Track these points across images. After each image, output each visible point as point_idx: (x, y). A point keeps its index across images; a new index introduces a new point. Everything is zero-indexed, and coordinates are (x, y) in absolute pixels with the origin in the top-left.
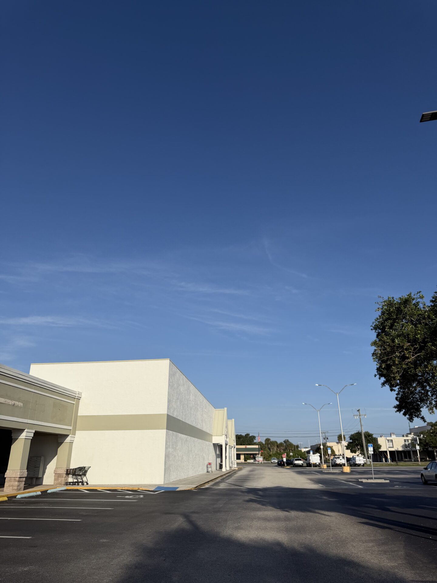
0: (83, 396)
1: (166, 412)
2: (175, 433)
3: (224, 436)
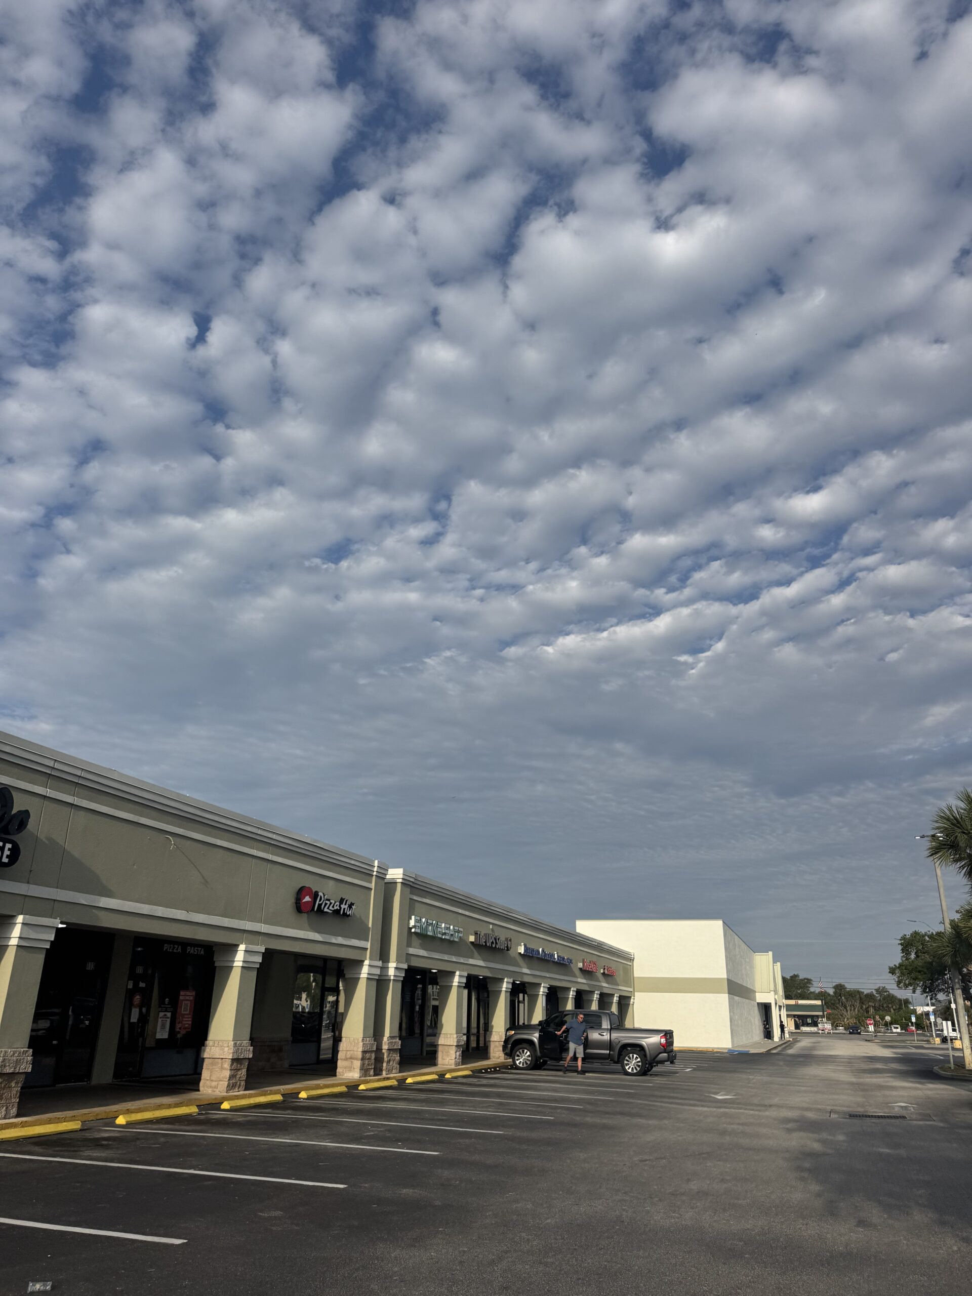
0: (635, 955)
1: (726, 977)
2: (732, 996)
3: (772, 993)
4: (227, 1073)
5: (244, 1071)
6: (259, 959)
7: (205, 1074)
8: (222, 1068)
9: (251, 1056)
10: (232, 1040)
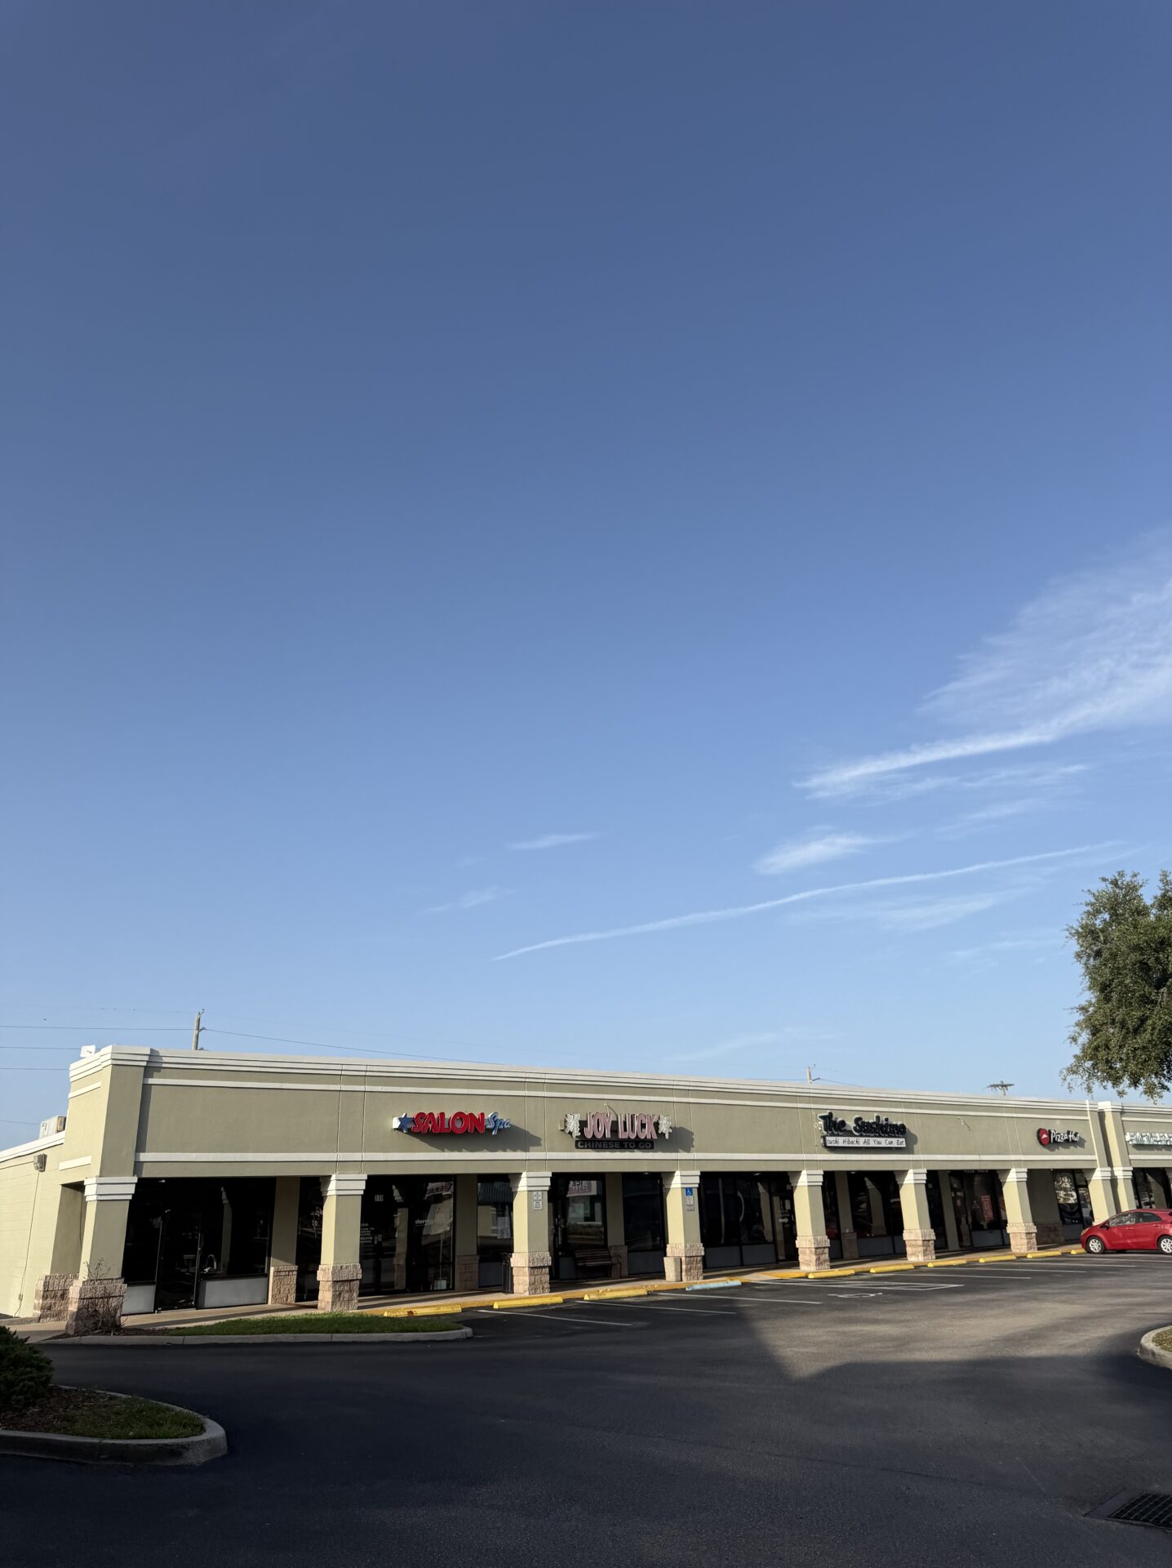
4: (1025, 1241)
5: (1034, 1240)
6: (1025, 1175)
7: (1013, 1242)
8: (1022, 1238)
9: (1036, 1231)
10: (1022, 1221)
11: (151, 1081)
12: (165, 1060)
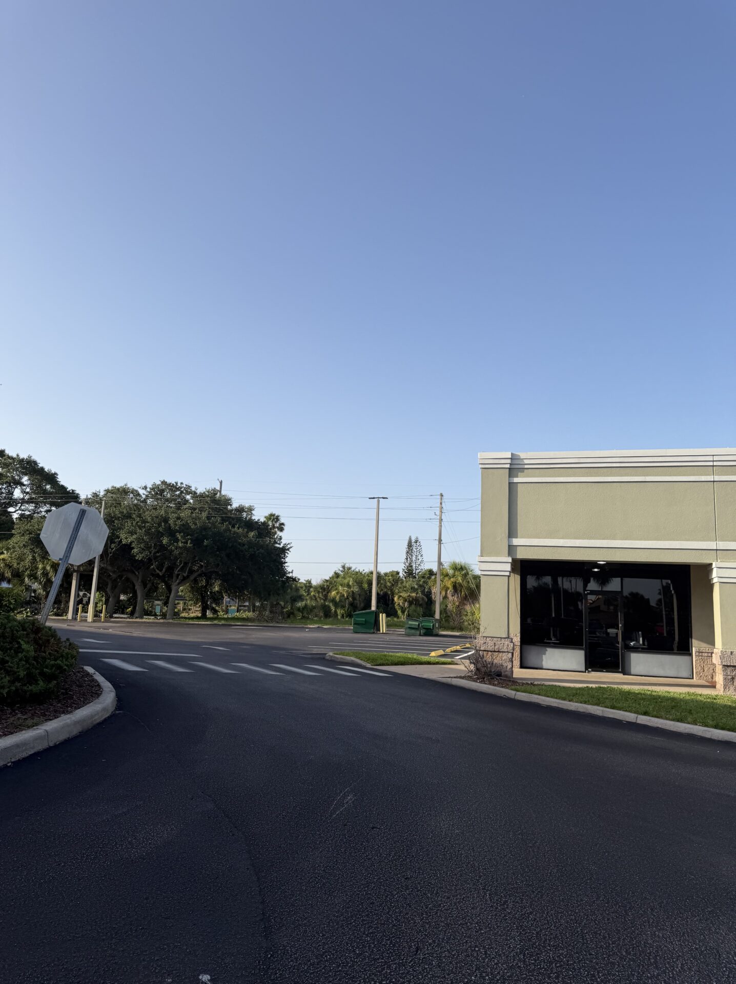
11: (516, 480)
12: (526, 462)
